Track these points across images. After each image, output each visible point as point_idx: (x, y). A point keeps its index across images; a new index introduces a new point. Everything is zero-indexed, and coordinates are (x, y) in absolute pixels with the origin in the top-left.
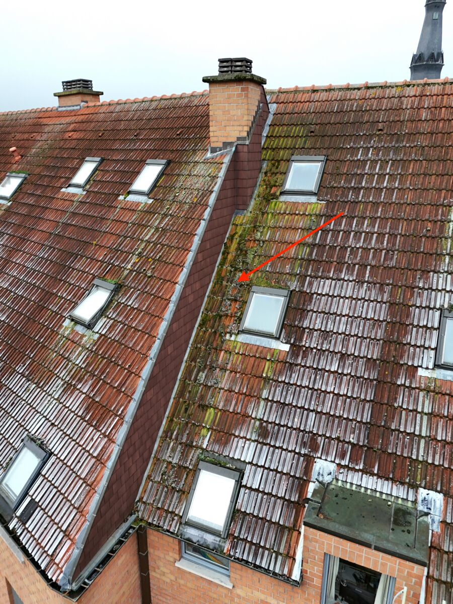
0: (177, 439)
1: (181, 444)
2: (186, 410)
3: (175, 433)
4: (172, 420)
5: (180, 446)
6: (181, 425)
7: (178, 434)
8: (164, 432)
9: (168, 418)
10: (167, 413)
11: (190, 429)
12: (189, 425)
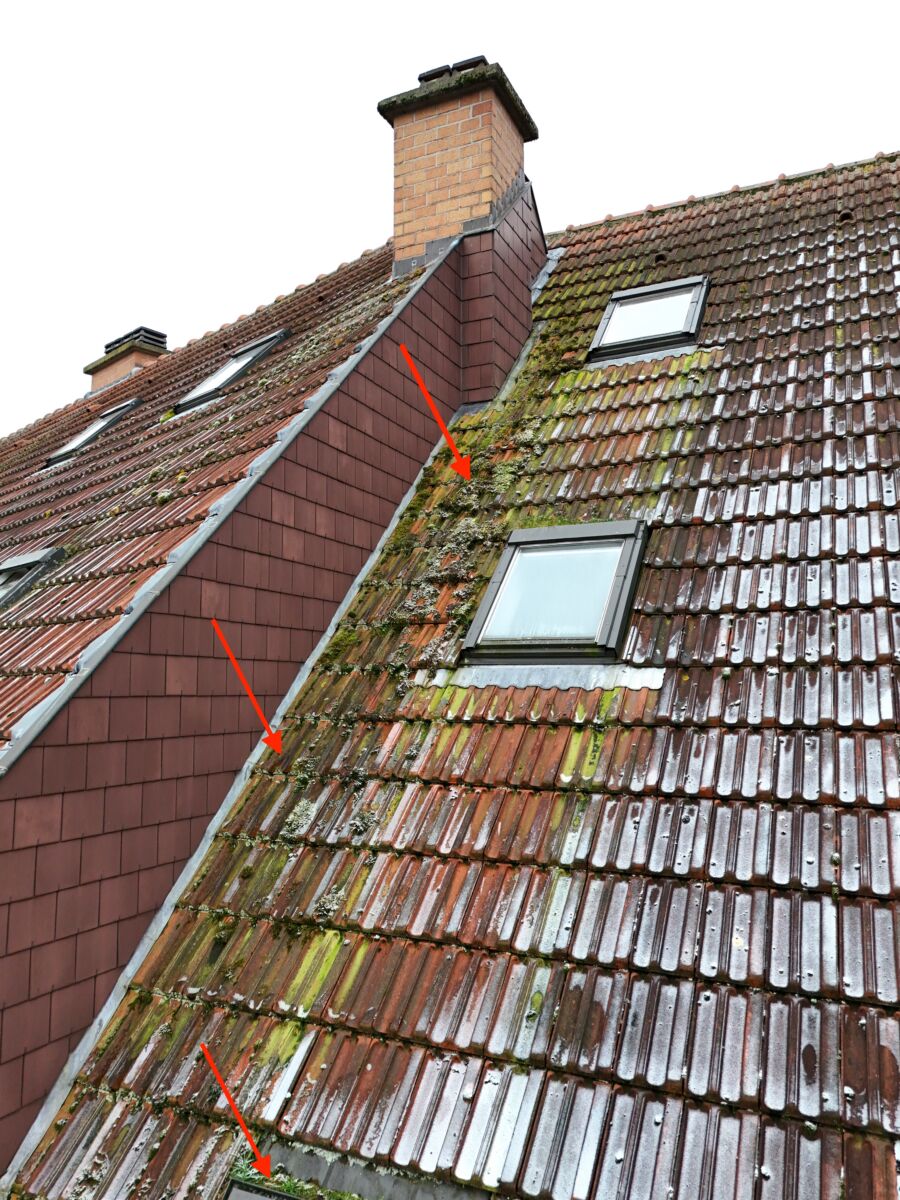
0: (142, 1086)
1: (158, 1109)
2: (219, 944)
3: (144, 1056)
4: (144, 1001)
5: (151, 1124)
6: (183, 1020)
7: (155, 1062)
8: (96, 1053)
9: (129, 989)
10: (130, 971)
11: (220, 1032)
12: (218, 1015)
